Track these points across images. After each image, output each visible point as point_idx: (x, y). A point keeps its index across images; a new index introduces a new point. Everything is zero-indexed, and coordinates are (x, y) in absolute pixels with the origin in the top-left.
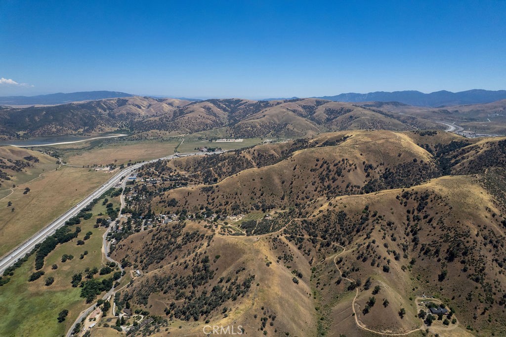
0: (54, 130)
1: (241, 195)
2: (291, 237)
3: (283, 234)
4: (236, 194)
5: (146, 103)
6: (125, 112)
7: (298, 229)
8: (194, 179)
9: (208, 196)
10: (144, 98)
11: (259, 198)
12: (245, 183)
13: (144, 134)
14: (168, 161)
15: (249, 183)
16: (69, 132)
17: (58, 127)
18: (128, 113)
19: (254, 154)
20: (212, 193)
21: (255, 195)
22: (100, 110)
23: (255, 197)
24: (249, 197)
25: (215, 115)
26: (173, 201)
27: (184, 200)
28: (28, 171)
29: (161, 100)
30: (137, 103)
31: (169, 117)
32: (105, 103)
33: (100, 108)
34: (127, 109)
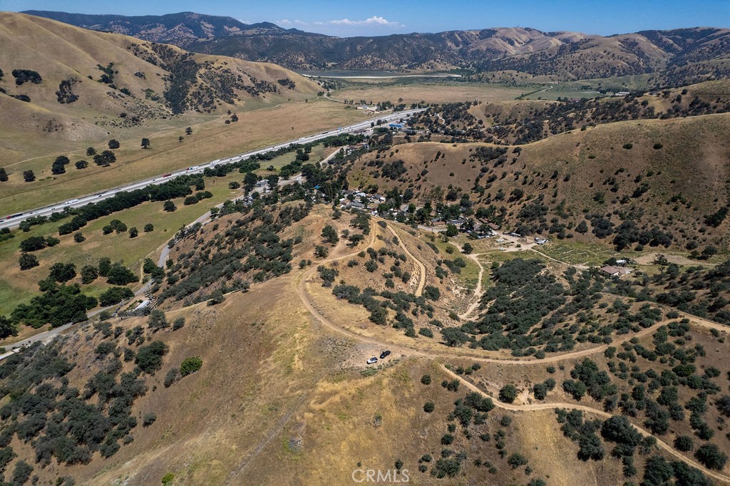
0: (369, 62)
1: (566, 180)
2: (610, 430)
3: (558, 390)
4: (553, 177)
5: (524, 38)
6: (484, 48)
7: (685, 394)
8: (495, 138)
9: (484, 170)
10: (527, 29)
11: (622, 202)
12: (596, 152)
13: (488, 75)
14: (476, 104)
15: (609, 152)
16: (387, 66)
17: (375, 58)
18: (488, 50)
19: (679, 99)
20: (495, 166)
21: (614, 190)
22: (449, 44)
23: (608, 196)
24: (590, 193)
25: (641, 54)
26: (396, 167)
27: (422, 168)
28: (268, 97)
29: (552, 35)
30: (509, 36)
31: (550, 55)
32: (461, 33)
33: (451, 41)
34: (489, 44)
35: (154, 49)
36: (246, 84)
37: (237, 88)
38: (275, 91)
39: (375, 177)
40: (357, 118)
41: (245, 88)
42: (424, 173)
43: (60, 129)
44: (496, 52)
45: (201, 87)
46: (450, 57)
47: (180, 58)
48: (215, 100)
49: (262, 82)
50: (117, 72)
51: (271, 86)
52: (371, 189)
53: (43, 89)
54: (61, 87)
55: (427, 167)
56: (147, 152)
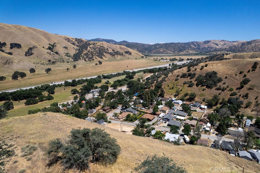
0: (162, 51)
5: (222, 43)
6: (207, 47)
10: (222, 40)
14: (227, 54)
16: (169, 52)
18: (208, 47)
22: (192, 46)
26: (210, 77)
27: (240, 78)
28: (119, 57)
29: (234, 42)
30: (216, 43)
31: (238, 46)
32: (196, 42)
33: (193, 45)
34: (208, 45)
35: (76, 40)
36: (109, 52)
37: (106, 53)
38: (122, 55)
39: (189, 86)
40: (160, 64)
41: (109, 53)
42: (245, 82)
43: (10, 63)
44: (212, 48)
45: (89, 51)
46: (193, 49)
47: (84, 43)
48: (94, 57)
49: (117, 51)
50: (56, 46)
51: (121, 53)
52: (188, 97)
53: (21, 51)
54: (29, 50)
55: (245, 76)
56: (48, 74)
